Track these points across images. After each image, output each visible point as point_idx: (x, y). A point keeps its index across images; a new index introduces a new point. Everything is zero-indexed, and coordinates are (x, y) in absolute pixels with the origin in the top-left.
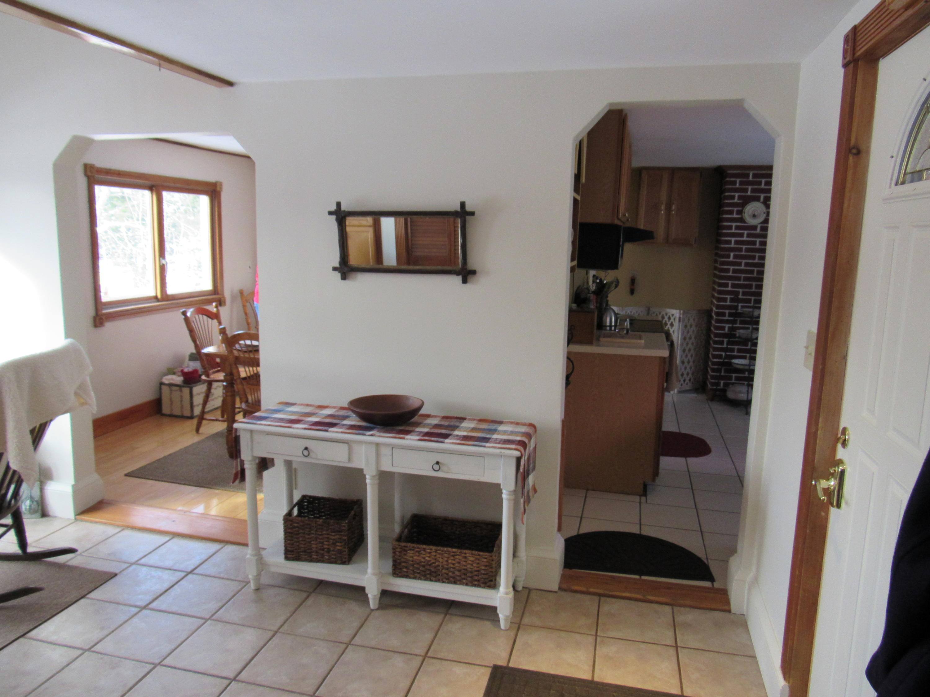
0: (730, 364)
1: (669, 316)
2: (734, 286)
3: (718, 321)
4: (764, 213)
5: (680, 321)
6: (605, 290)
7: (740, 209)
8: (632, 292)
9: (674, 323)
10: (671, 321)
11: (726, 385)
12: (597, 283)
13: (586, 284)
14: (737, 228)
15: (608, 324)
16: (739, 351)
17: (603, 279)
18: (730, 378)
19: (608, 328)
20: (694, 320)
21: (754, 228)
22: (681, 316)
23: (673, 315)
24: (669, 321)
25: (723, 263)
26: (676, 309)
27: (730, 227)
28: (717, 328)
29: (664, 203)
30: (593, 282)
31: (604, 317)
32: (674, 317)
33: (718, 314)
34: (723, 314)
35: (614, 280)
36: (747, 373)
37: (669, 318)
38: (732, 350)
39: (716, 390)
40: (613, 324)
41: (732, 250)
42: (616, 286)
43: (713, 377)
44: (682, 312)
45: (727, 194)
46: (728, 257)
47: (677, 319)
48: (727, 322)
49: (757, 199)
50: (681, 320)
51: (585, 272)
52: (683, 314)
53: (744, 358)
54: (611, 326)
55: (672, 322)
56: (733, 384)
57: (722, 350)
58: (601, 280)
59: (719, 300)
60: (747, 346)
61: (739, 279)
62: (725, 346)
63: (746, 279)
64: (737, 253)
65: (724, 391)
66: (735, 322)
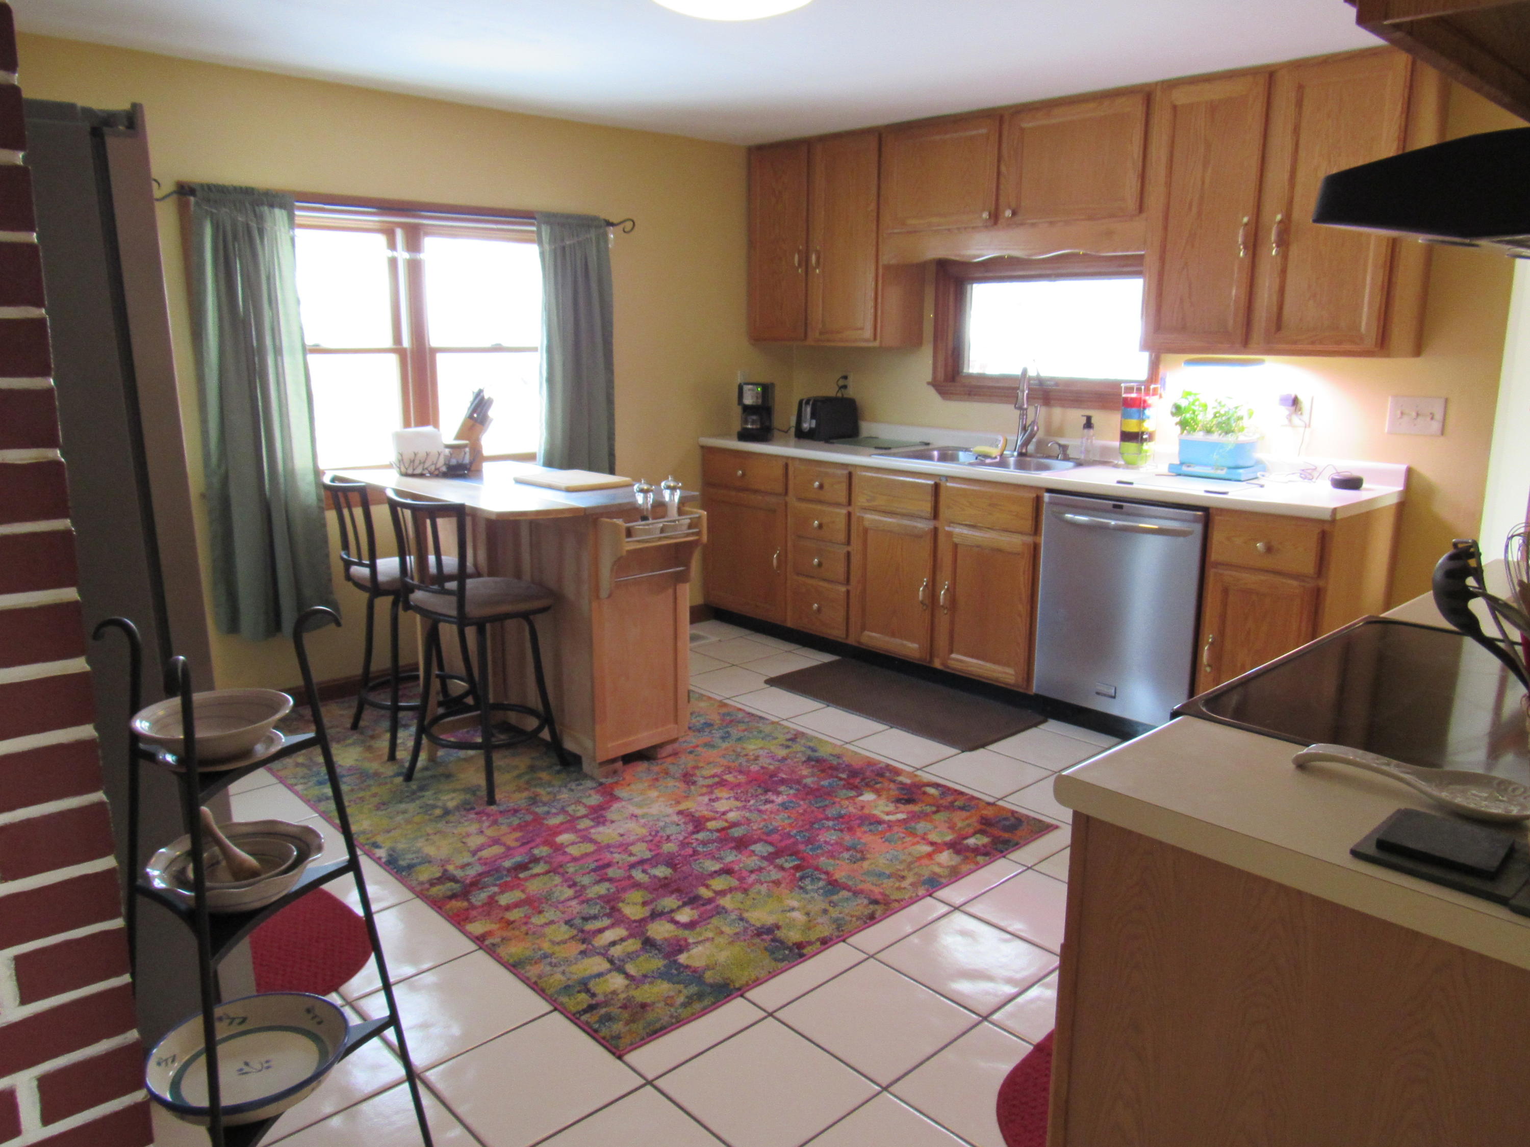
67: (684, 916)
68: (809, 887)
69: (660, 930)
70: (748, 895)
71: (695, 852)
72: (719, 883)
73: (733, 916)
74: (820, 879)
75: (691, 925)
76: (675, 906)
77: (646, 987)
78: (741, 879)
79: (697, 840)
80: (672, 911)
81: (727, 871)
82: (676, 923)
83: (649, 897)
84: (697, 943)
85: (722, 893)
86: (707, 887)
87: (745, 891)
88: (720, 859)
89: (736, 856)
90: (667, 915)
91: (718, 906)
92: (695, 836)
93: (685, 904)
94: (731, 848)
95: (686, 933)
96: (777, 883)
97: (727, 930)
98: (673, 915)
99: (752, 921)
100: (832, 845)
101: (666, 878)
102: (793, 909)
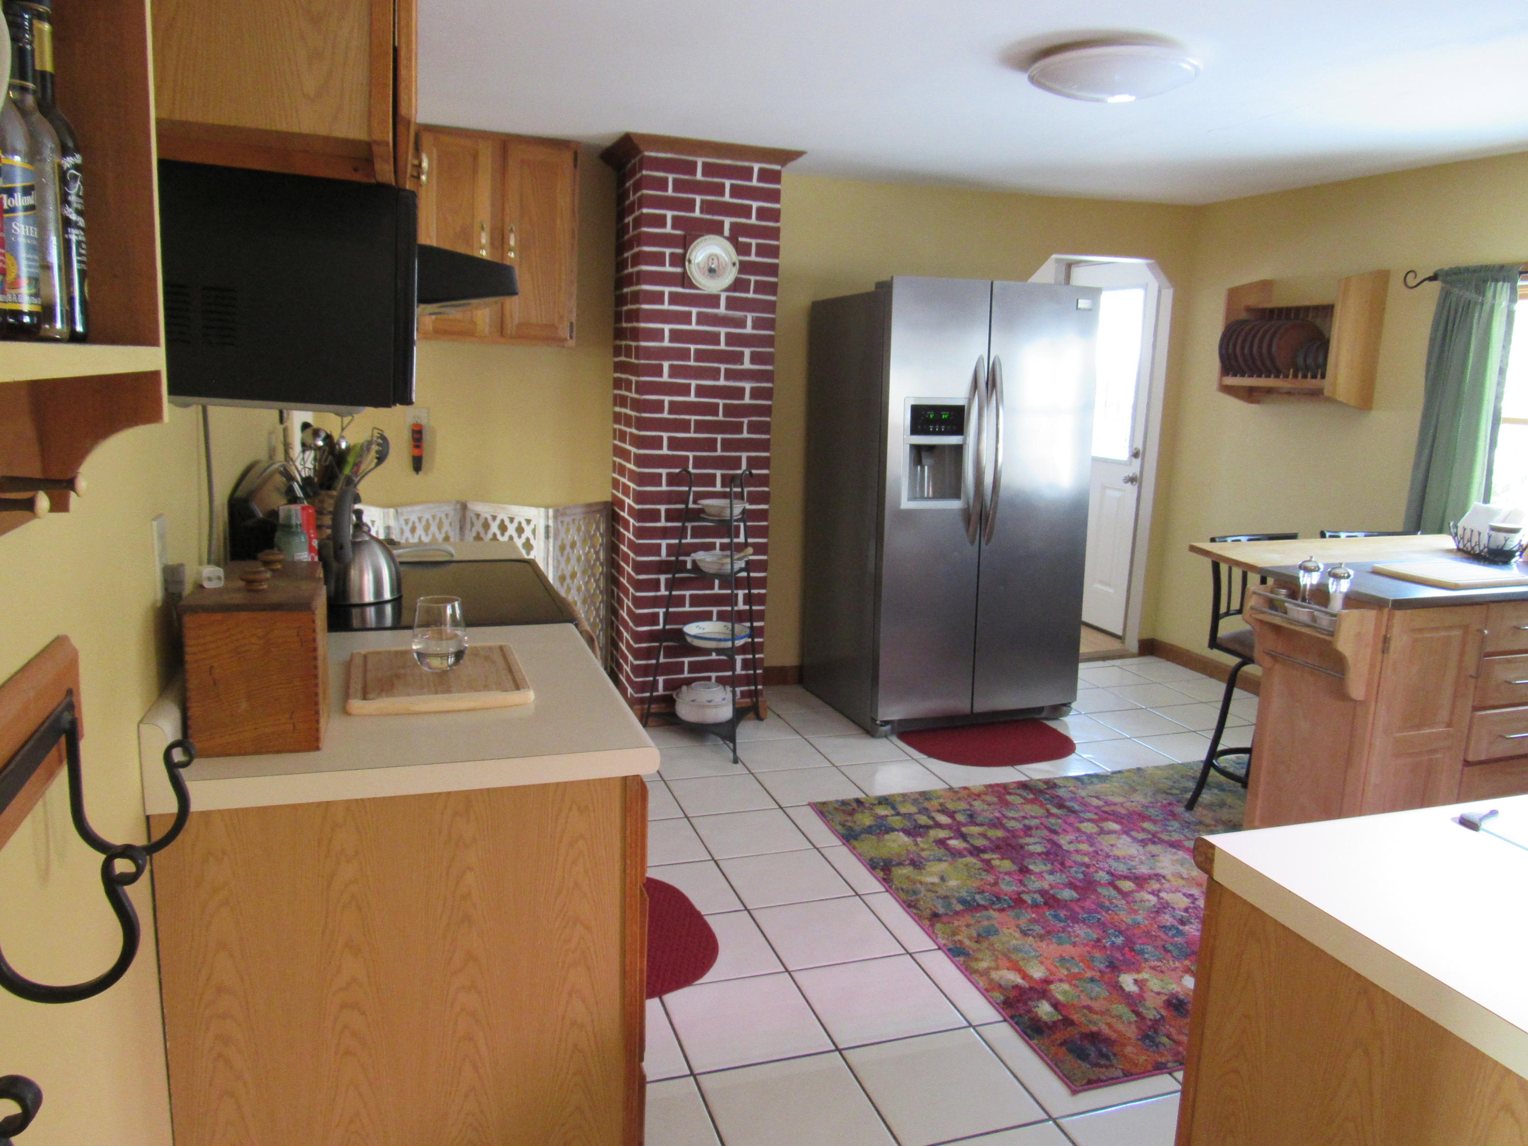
0: (680, 634)
1: (520, 523)
2: (674, 444)
3: (641, 533)
4: (734, 264)
5: (547, 537)
6: (347, 471)
7: (679, 251)
8: (417, 464)
9: (532, 541)
10: (524, 536)
11: (674, 686)
12: (319, 448)
13: (280, 456)
14: (675, 299)
15: (369, 597)
16: (695, 600)
17: (336, 437)
18: (679, 668)
19: (371, 612)
20: (579, 530)
21: (712, 300)
22: (551, 523)
23: (528, 522)
24: (520, 537)
25: (643, 388)
26: (538, 506)
27: (658, 298)
28: (639, 550)
29: (487, 226)
30: (305, 446)
31: (354, 573)
32: (532, 526)
33: (641, 516)
34: (654, 516)
35: (372, 437)
36: (714, 654)
37: (520, 530)
38: (680, 601)
39: (652, 700)
40: (387, 595)
41: (665, 354)
42: (381, 458)
43: (636, 670)
44: (551, 512)
45: (645, 211)
46: (658, 371)
47: (541, 531)
48: (664, 533)
49: (715, 229)
50: (551, 535)
51: (275, 414)
52: (555, 517)
53: (707, 617)
54: (379, 604)
55: (528, 540)
56: (688, 682)
57: (655, 602)
58: (328, 438)
59: (641, 479)
60: (712, 588)
61: (684, 426)
62: (663, 592)
63: (701, 426)
64: (675, 363)
65: (669, 701)
66: (680, 533)
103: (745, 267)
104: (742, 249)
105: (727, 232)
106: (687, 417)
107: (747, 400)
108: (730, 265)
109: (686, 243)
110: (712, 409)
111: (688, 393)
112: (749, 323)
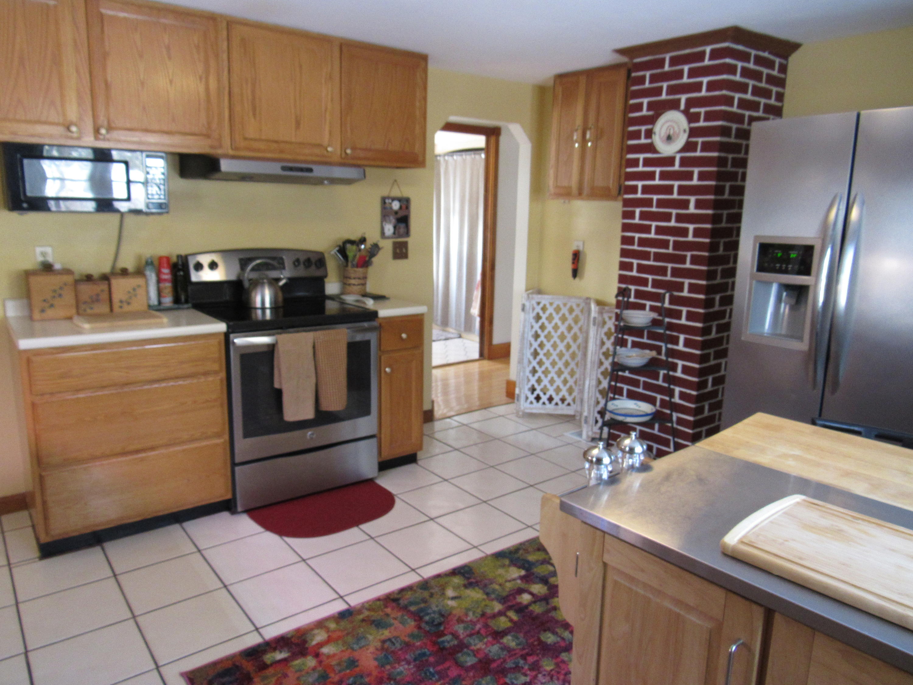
2: (641, 268)
4: (685, 131)
7: (649, 127)
8: (574, 274)
14: (646, 162)
21: (670, 161)
27: (636, 163)
41: (638, 203)
45: (635, 101)
46: (632, 215)
49: (674, 105)
61: (647, 256)
63: (657, 257)
64: (644, 209)
67: (526, 598)
68: (436, 616)
69: (538, 589)
70: (482, 611)
71: (524, 657)
72: (503, 623)
73: (493, 596)
74: (427, 623)
75: (520, 591)
76: (533, 605)
77: (540, 558)
78: (486, 626)
79: (525, 675)
80: (535, 602)
81: (498, 635)
82: (531, 593)
83: (553, 614)
84: (514, 580)
85: (501, 613)
86: (511, 620)
87: (483, 615)
88: (505, 648)
89: (489, 651)
90: (537, 599)
91: (503, 604)
92: (528, 679)
93: (527, 607)
94: (494, 661)
95: (523, 586)
96: (460, 621)
97: (497, 587)
98: (533, 600)
99: (481, 591)
100: (405, 659)
101: (545, 631)
102: (453, 598)
103: (693, 132)
104: (692, 118)
105: (682, 107)
106: (648, 249)
107: (690, 238)
108: (682, 132)
109: (652, 120)
110: (664, 244)
111: (649, 232)
112: (696, 176)
